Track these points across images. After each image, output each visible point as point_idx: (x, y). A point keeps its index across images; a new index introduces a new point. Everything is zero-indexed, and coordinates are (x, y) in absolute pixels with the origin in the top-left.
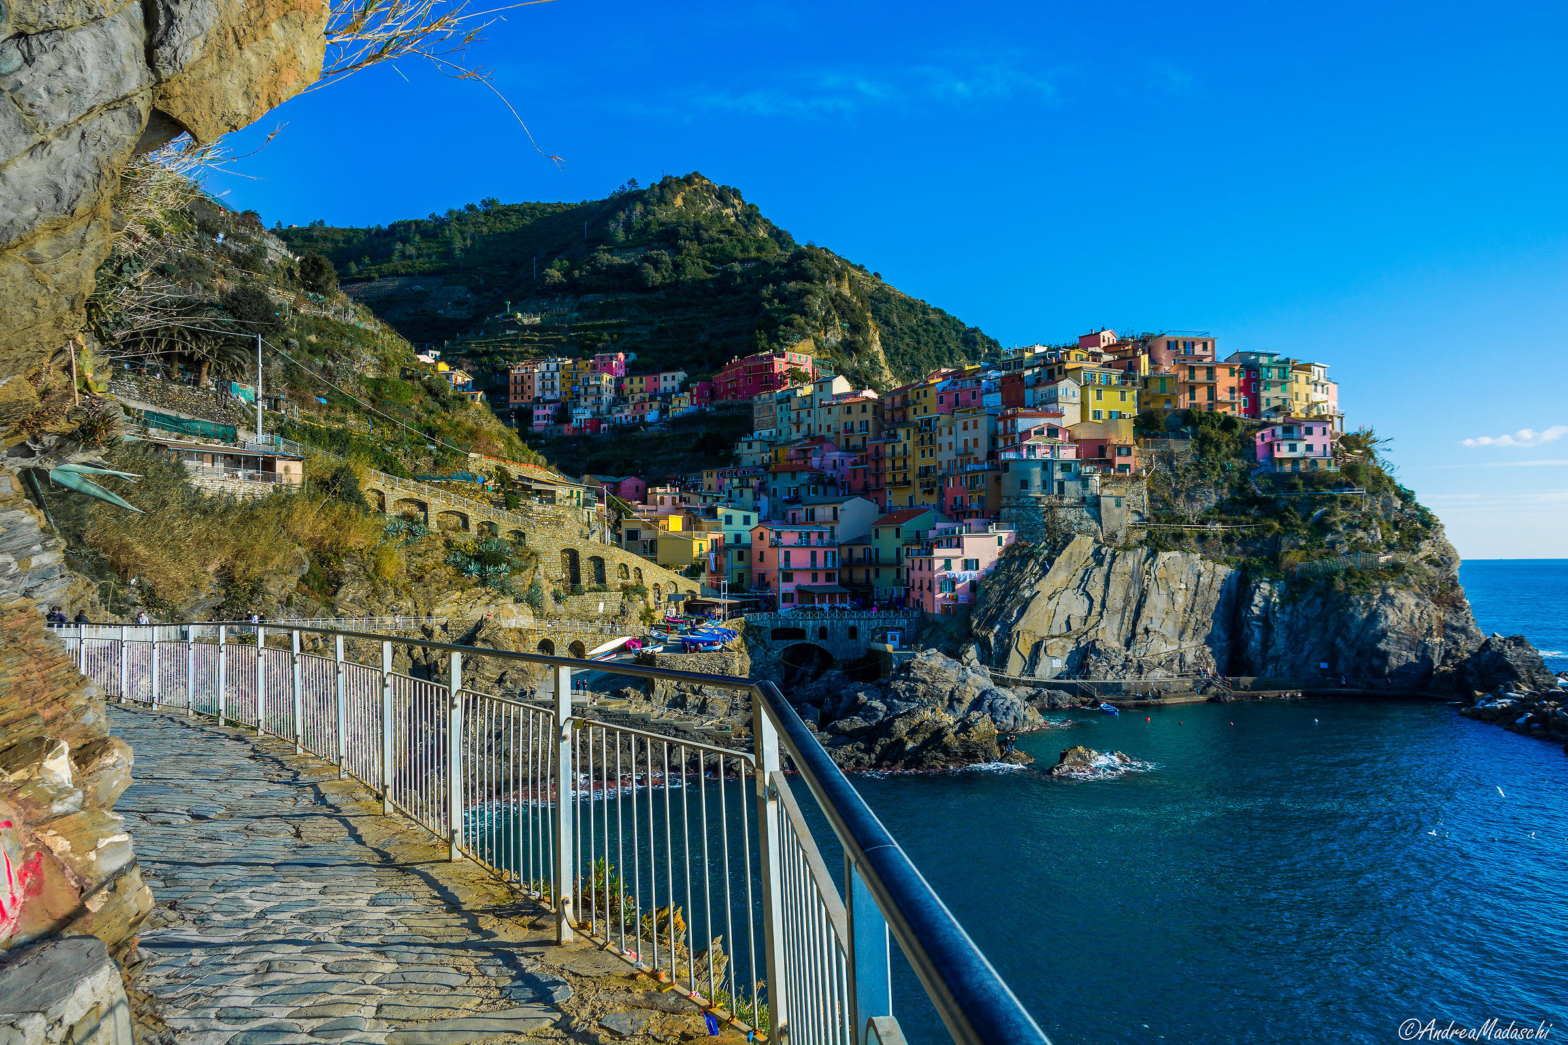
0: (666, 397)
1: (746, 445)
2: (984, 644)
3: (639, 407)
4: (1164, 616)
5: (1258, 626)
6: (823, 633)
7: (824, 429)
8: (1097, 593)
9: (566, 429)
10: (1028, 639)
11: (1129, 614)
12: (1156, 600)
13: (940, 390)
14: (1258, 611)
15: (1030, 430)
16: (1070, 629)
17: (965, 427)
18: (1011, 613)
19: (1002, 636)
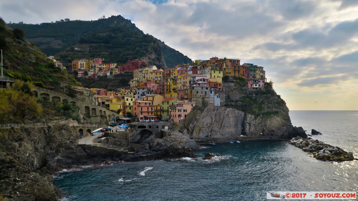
0: (112, 69)
1: (132, 82)
2: (188, 130)
3: (105, 72)
4: (228, 123)
5: (248, 125)
6: (150, 127)
7: (151, 78)
8: (213, 117)
9: (87, 77)
10: (198, 128)
11: (221, 122)
12: (226, 119)
13: (178, 70)
14: (248, 121)
15: (199, 79)
16: (207, 126)
17: (184, 79)
18: (194, 122)
19: (192, 127)
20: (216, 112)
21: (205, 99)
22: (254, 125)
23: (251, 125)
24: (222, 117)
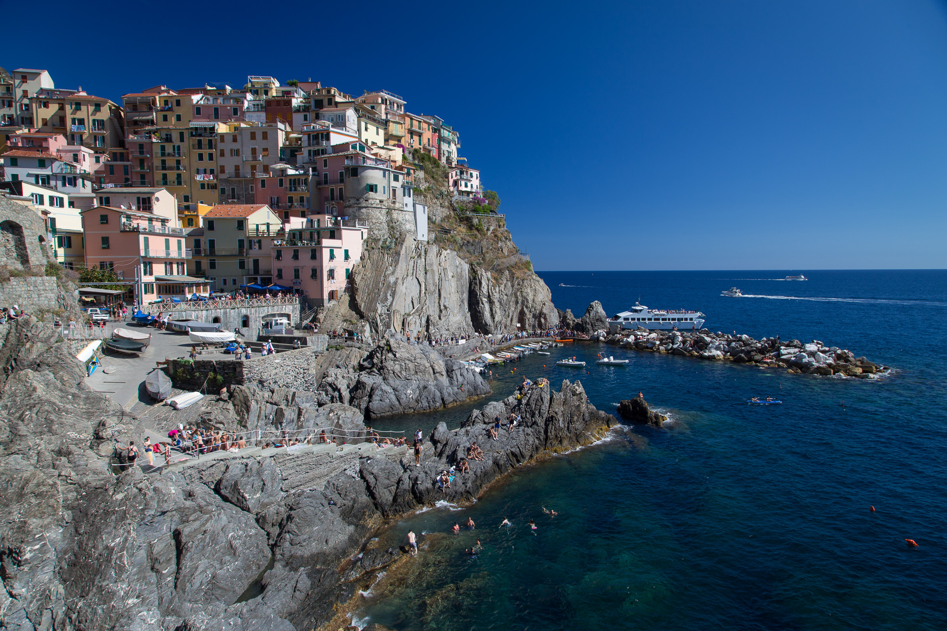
4: (448, 295)
5: (486, 302)
7: (38, 122)
8: (422, 280)
10: (399, 317)
11: (437, 295)
12: (445, 285)
13: (195, 102)
14: (485, 291)
15: (347, 144)
16: (414, 308)
17: (253, 136)
18: (386, 296)
19: (384, 316)
20: (424, 260)
21: (395, 215)
22: (499, 301)
23: (494, 302)
24: (437, 278)
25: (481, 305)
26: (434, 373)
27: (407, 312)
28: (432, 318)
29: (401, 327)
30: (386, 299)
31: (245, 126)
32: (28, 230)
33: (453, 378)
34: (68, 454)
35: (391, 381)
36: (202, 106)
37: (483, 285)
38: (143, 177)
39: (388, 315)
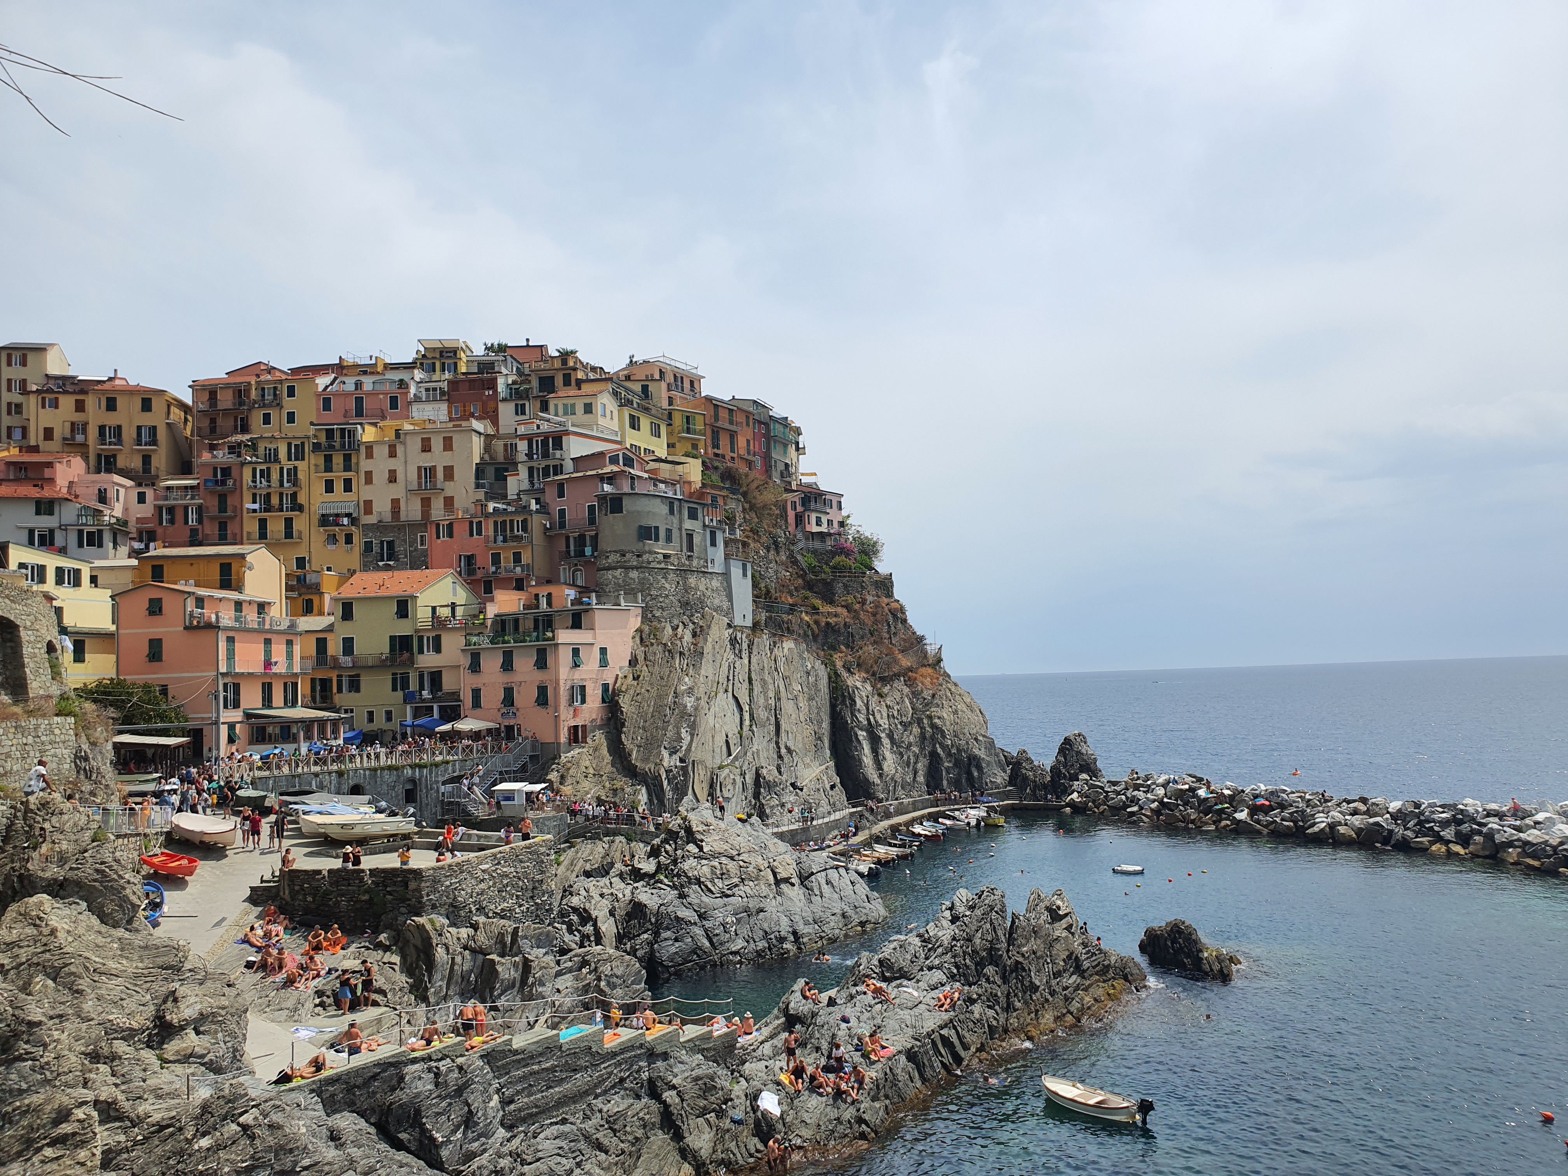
2: (653, 787)
4: (794, 727)
5: (866, 739)
10: (702, 773)
11: (772, 728)
12: (788, 707)
13: (320, 389)
14: (862, 718)
15: (602, 454)
16: (730, 755)
17: (426, 447)
18: (679, 733)
19: (675, 771)
20: (746, 661)
21: (692, 580)
22: (890, 736)
23: (880, 737)
24: (771, 694)
25: (855, 743)
26: (778, 882)
27: (718, 762)
28: (764, 772)
29: (706, 793)
30: (680, 739)
31: (412, 427)
32: (30, 633)
33: (812, 891)
34: (112, 1058)
35: (693, 899)
36: (337, 394)
37: (858, 706)
38: (223, 526)
39: (682, 768)
